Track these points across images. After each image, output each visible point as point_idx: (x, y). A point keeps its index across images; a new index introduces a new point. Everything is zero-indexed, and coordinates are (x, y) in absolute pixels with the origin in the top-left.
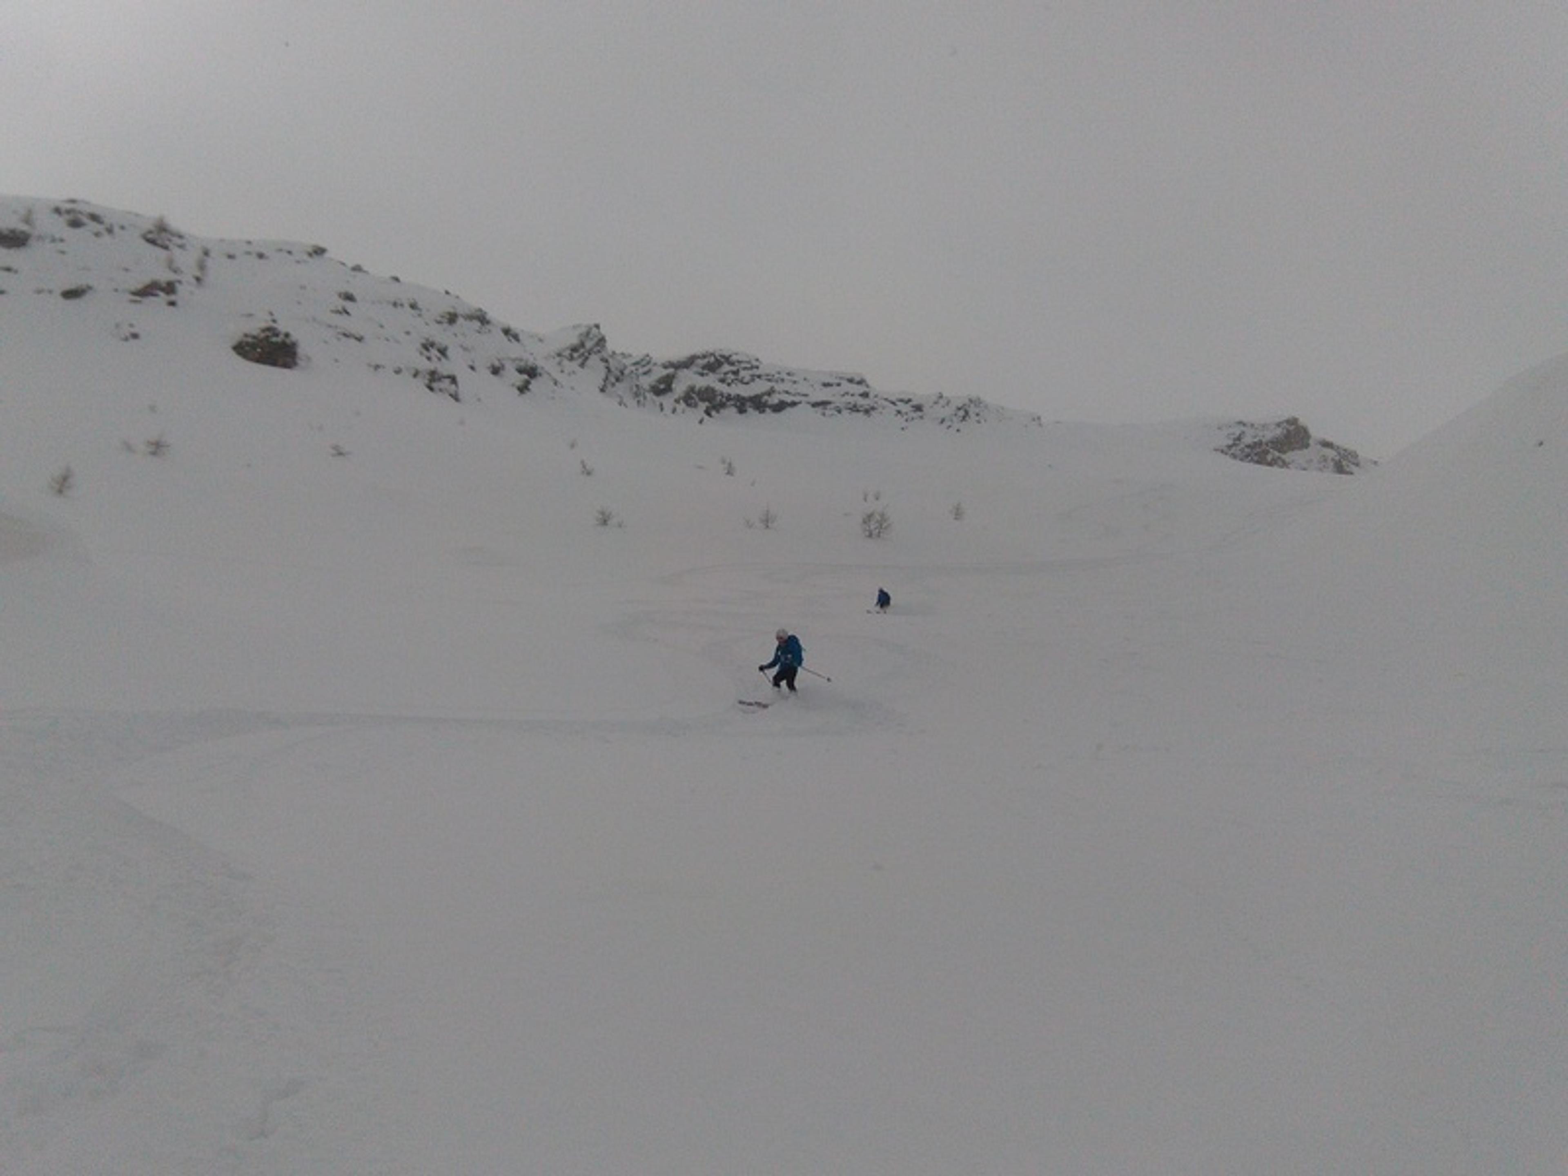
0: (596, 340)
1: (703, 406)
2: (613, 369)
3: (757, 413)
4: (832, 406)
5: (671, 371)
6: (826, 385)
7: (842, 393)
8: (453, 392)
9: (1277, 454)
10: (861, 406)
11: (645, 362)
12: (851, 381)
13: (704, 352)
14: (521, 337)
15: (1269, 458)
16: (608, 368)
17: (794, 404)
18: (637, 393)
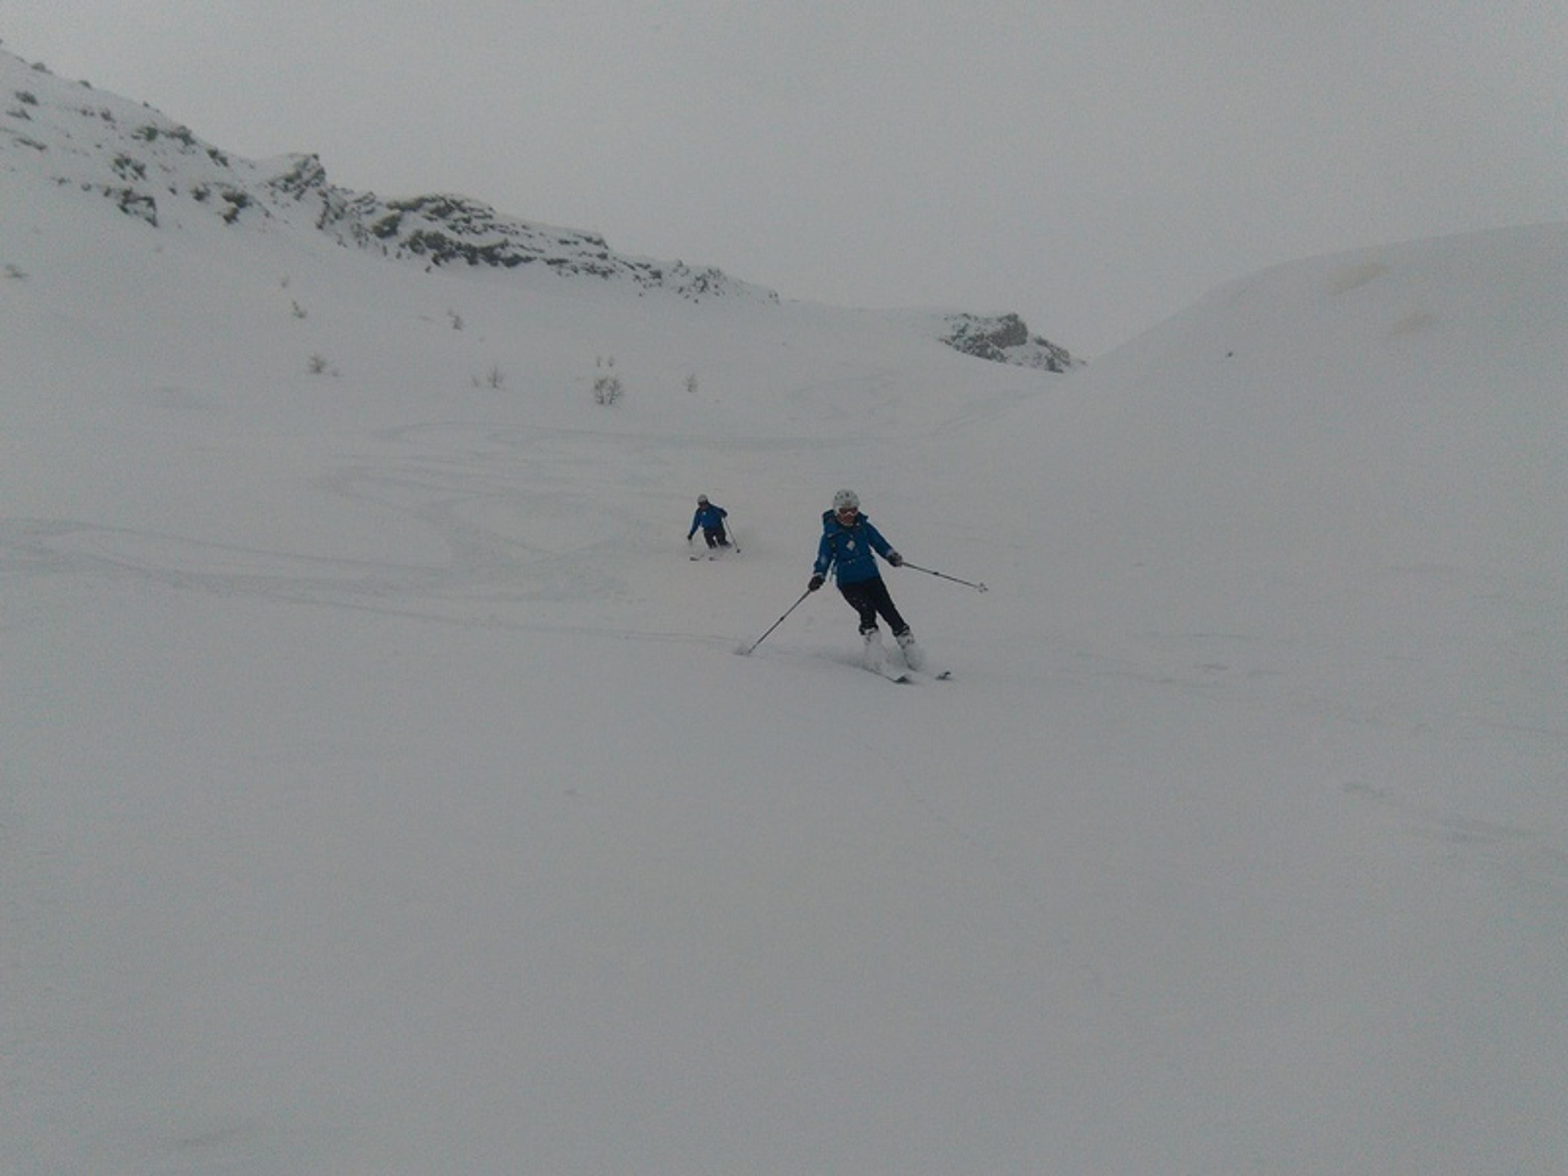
0: (314, 171)
1: (431, 253)
2: (332, 204)
3: (488, 265)
4: (568, 265)
5: (397, 212)
6: (564, 242)
7: (580, 252)
8: (151, 217)
9: (996, 348)
10: (599, 268)
11: (367, 201)
12: (589, 240)
13: (434, 196)
14: (229, 162)
15: (989, 351)
16: (326, 203)
17: (528, 259)
18: (359, 233)
